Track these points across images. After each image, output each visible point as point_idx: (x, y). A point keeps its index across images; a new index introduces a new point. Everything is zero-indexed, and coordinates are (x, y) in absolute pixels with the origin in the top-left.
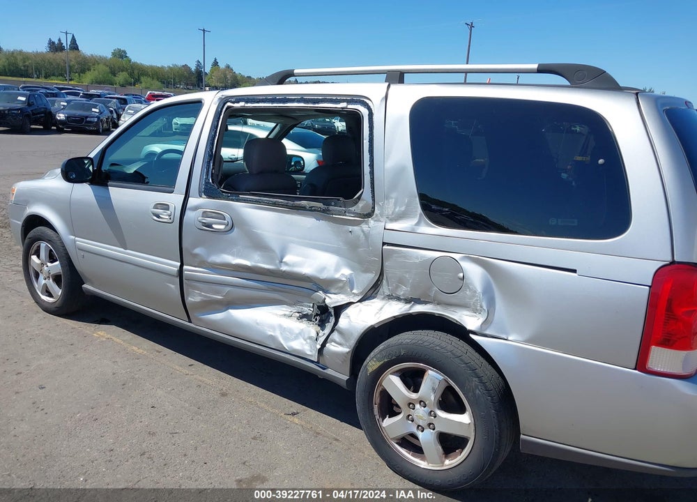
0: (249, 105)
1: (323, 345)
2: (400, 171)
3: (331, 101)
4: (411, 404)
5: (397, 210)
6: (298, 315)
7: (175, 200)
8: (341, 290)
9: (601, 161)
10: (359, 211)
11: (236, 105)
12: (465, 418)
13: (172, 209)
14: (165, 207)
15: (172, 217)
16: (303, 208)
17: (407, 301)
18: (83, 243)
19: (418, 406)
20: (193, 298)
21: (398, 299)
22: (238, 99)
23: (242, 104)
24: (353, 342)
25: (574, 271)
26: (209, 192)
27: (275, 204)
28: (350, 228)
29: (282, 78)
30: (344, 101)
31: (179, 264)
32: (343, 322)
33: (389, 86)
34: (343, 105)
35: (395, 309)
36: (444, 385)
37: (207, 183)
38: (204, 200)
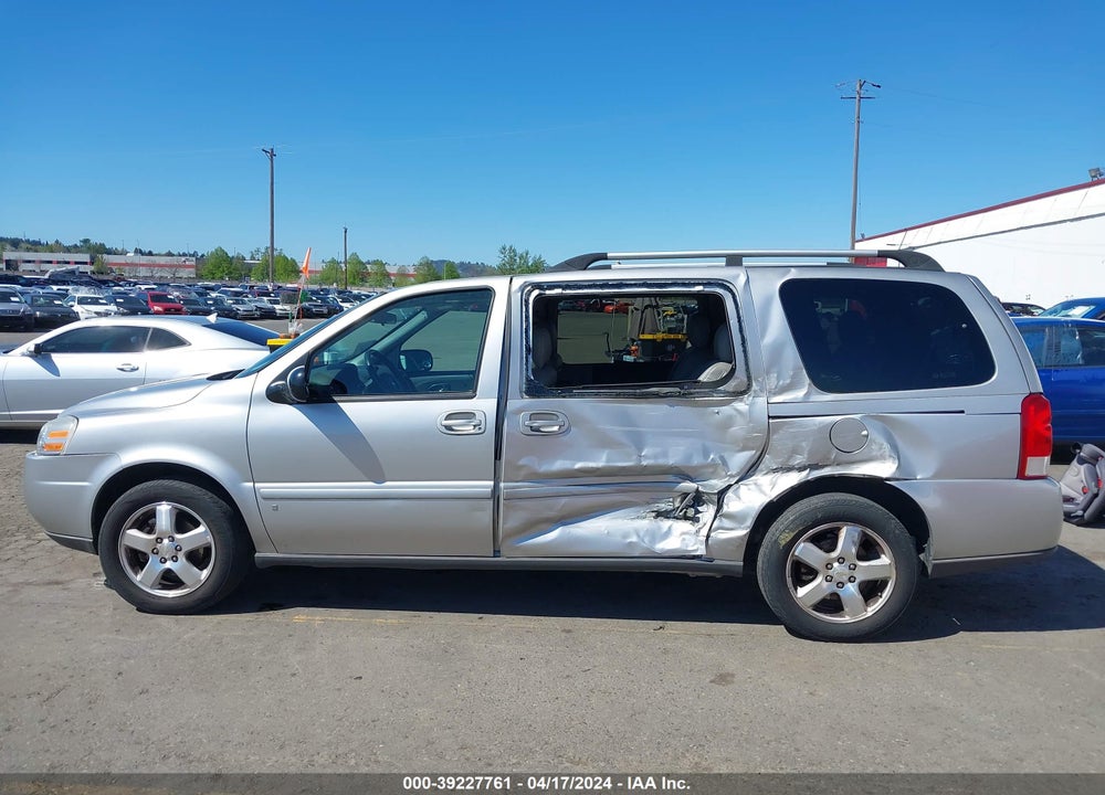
0: (568, 291)
1: (708, 536)
2: (777, 351)
3: (684, 285)
4: (829, 566)
5: (781, 383)
6: (654, 514)
7: (483, 404)
8: (714, 475)
9: (964, 326)
10: (731, 390)
11: (548, 292)
12: (884, 561)
13: (480, 416)
14: (469, 415)
15: (482, 426)
16: (657, 396)
17: (801, 469)
19: (836, 565)
20: (508, 522)
21: (790, 469)
22: (552, 286)
23: (558, 291)
24: (750, 522)
25: (963, 412)
26: (533, 390)
27: (618, 395)
28: (716, 409)
30: (699, 284)
31: (492, 483)
32: (732, 505)
34: (700, 288)
35: (791, 480)
37: (528, 380)
38: (527, 400)
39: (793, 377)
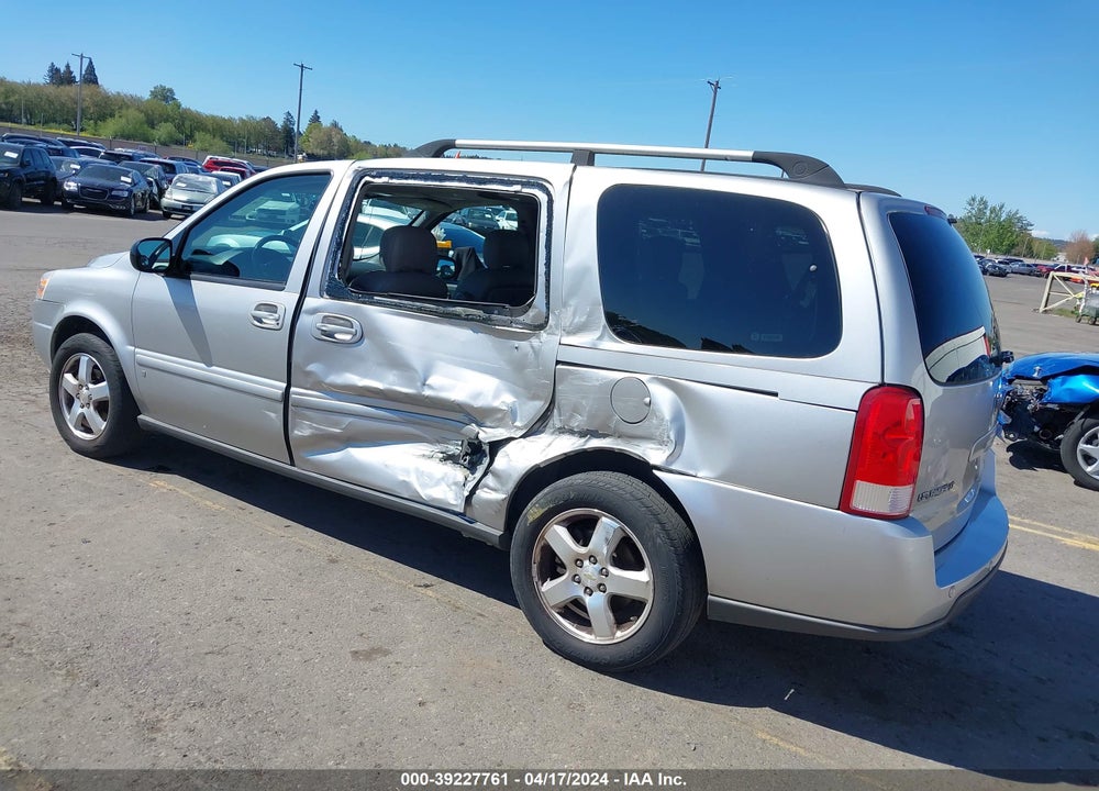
0: (395, 181)
1: (473, 492)
2: (583, 272)
3: (502, 182)
4: (578, 561)
5: (576, 320)
6: (441, 455)
7: (286, 299)
8: (500, 423)
9: (813, 267)
10: (529, 322)
11: (377, 180)
12: (644, 576)
13: (280, 311)
14: (272, 308)
15: (280, 322)
16: (457, 316)
17: (582, 434)
18: (145, 355)
19: (586, 563)
20: (300, 431)
21: (572, 432)
22: (381, 173)
23: (385, 179)
24: (511, 486)
25: (776, 395)
26: (333, 291)
27: (420, 310)
28: (517, 343)
29: (439, 150)
30: (517, 183)
31: (285, 385)
32: (500, 462)
33: (575, 168)
34: (517, 188)
35: (567, 445)
36: (620, 535)
37: (331, 279)
38: (325, 302)
39: (590, 315)
